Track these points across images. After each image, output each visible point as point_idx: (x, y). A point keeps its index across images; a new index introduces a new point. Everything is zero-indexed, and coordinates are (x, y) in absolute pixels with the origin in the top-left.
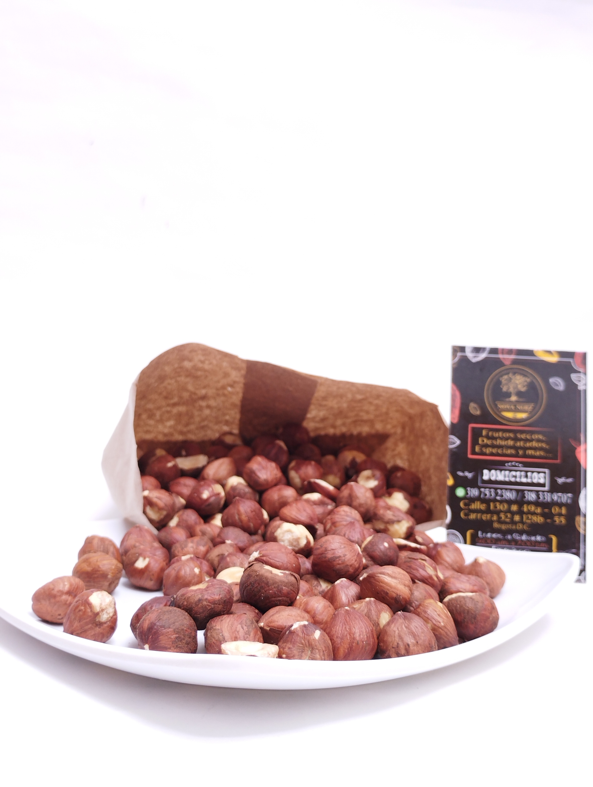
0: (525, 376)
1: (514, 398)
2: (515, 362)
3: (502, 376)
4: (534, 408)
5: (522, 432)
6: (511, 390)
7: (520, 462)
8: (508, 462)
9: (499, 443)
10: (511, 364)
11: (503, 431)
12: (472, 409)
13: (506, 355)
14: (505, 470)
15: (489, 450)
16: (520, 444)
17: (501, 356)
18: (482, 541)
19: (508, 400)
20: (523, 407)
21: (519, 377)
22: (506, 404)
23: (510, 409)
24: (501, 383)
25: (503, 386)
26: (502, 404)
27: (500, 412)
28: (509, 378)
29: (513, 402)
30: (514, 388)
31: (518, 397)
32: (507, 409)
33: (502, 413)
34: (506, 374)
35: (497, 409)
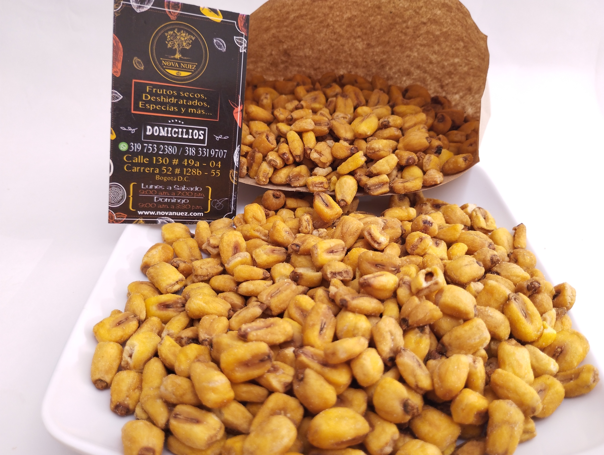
0: (190, 33)
1: (178, 56)
2: (180, 17)
3: (167, 32)
4: (197, 67)
5: (185, 90)
6: (176, 47)
7: (182, 120)
8: (171, 119)
9: (163, 100)
10: (177, 20)
11: (167, 88)
12: (135, 64)
13: (172, 9)
14: (168, 126)
15: (153, 107)
16: (183, 102)
17: (166, 9)
18: (145, 193)
19: (172, 57)
20: (187, 66)
21: (184, 35)
22: (171, 61)
23: (174, 67)
24: (166, 38)
25: (168, 42)
26: (167, 61)
27: (164, 69)
28: (174, 34)
29: (177, 59)
30: (179, 45)
31: (182, 56)
32: (172, 66)
33: (166, 70)
34: (171, 30)
35: (162, 67)
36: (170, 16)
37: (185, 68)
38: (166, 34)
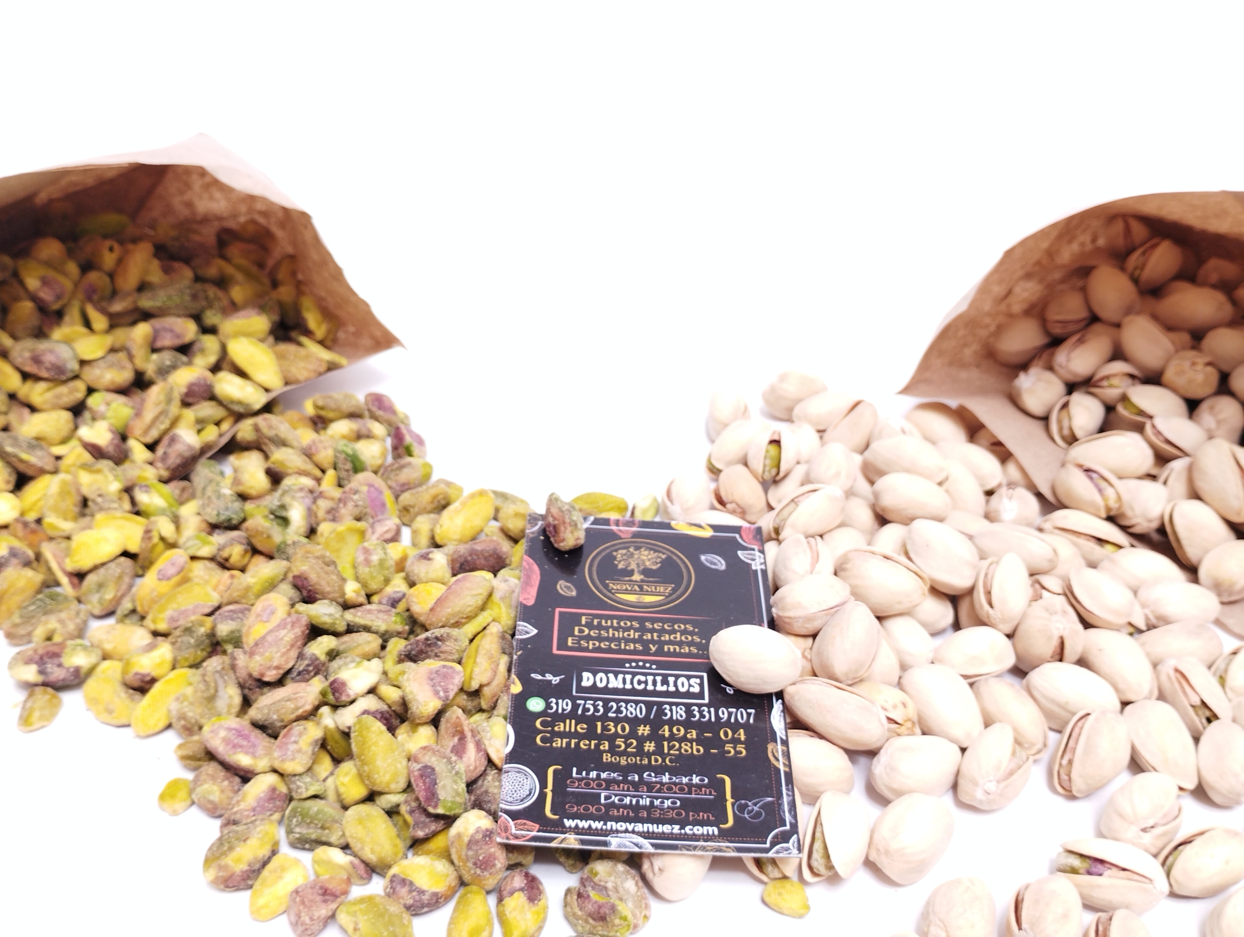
0: (656, 551)
1: (637, 577)
2: (636, 535)
3: (616, 550)
4: (674, 590)
5: (653, 621)
6: (633, 566)
7: (652, 662)
8: (630, 661)
9: (614, 634)
10: (632, 537)
11: (620, 618)
12: (561, 588)
13: (623, 526)
14: (625, 673)
15: (594, 644)
16: (652, 636)
17: (614, 528)
18: (579, 785)
19: (627, 579)
20: (656, 589)
21: (646, 553)
22: (625, 584)
23: (631, 590)
24: (615, 558)
25: (620, 562)
26: (618, 584)
27: (613, 594)
28: (629, 553)
29: (636, 581)
30: (638, 564)
31: (645, 576)
32: (626, 590)
33: (617, 595)
34: (624, 548)
35: (610, 591)
36: (620, 533)
37: (652, 592)
38: (615, 554)
